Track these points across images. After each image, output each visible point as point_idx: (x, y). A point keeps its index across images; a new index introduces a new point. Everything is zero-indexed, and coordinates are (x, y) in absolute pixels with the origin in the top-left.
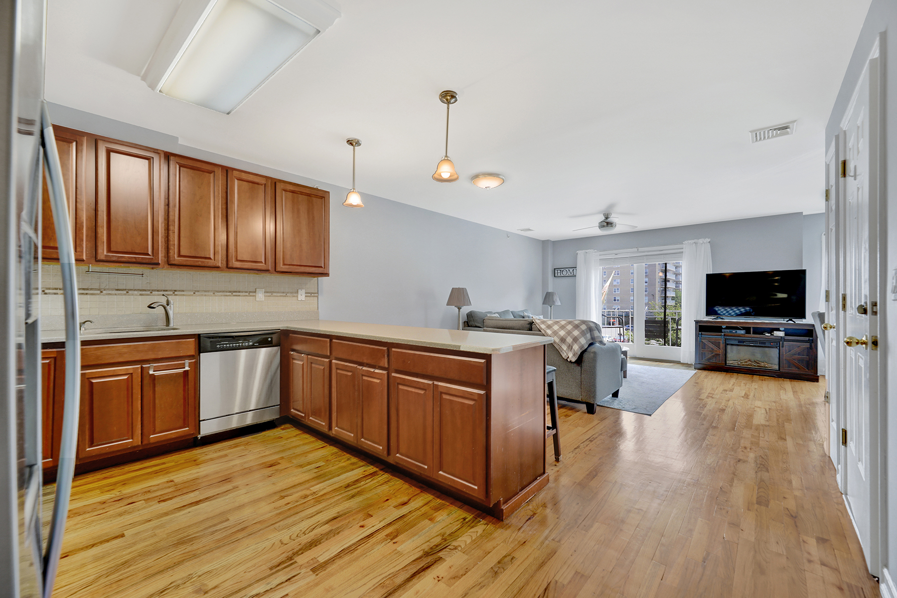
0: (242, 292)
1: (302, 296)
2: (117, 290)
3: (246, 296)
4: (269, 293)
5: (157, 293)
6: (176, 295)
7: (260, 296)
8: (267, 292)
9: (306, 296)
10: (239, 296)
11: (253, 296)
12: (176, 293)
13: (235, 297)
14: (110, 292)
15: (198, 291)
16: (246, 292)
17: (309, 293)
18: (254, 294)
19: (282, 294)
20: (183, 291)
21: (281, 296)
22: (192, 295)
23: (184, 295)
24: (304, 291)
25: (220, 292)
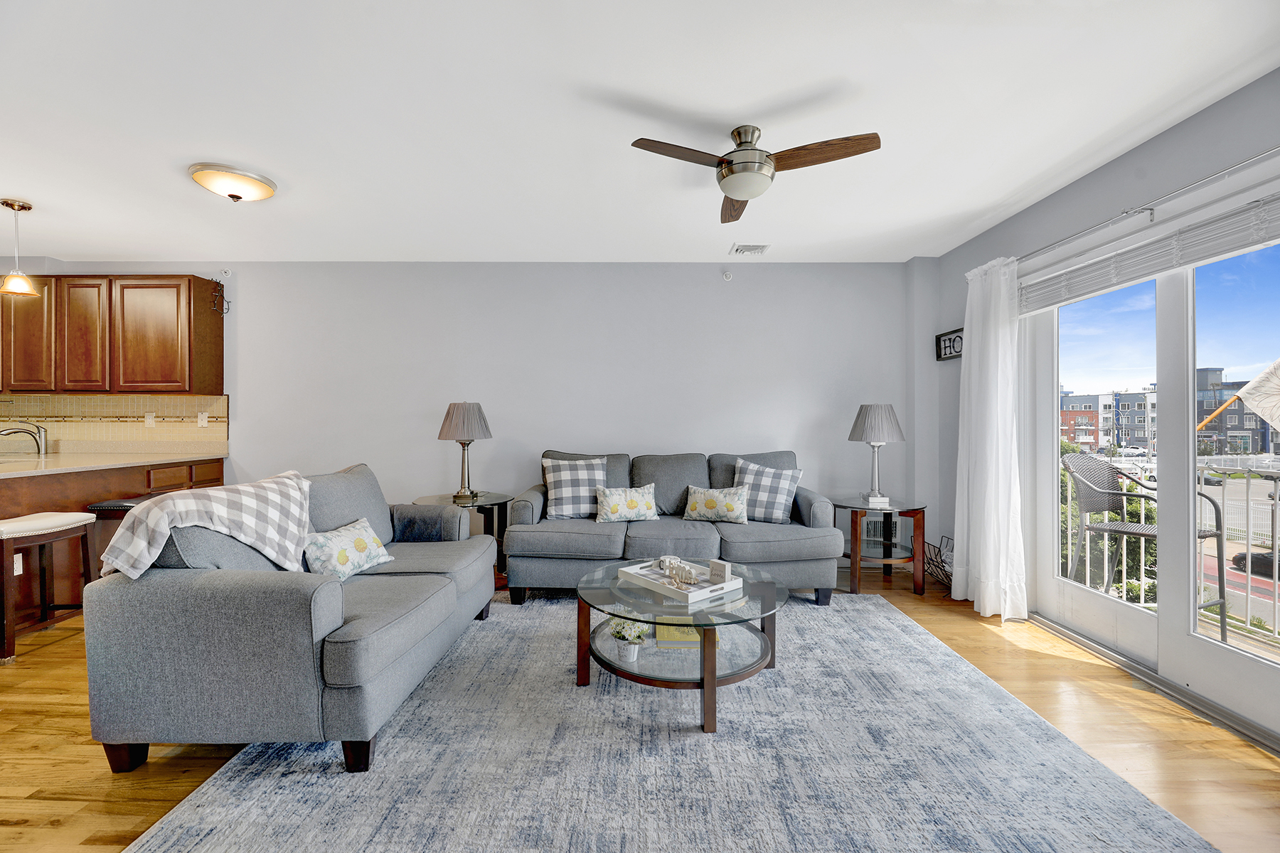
0: (130, 417)
1: (203, 421)
2: (20, 417)
3: (134, 421)
4: (161, 418)
5: (50, 419)
6: (65, 421)
7: (150, 421)
8: (158, 417)
9: (208, 421)
10: (126, 421)
11: (142, 421)
12: (65, 419)
13: (123, 423)
14: (15, 419)
15: (85, 417)
16: (134, 417)
17: (213, 417)
18: (143, 419)
19: (176, 419)
20: (71, 417)
21: (175, 421)
22: (80, 421)
23: (72, 421)
24: (207, 414)
25: (107, 417)
